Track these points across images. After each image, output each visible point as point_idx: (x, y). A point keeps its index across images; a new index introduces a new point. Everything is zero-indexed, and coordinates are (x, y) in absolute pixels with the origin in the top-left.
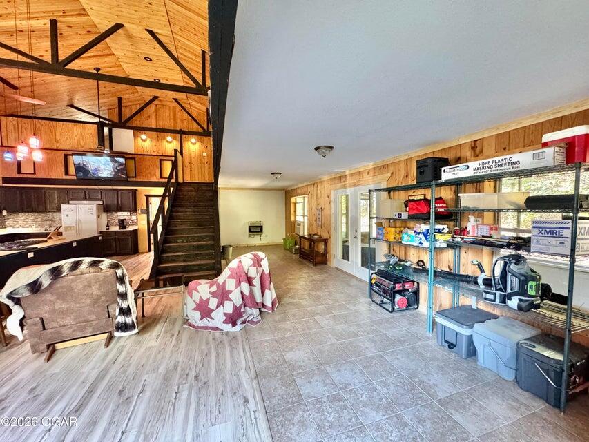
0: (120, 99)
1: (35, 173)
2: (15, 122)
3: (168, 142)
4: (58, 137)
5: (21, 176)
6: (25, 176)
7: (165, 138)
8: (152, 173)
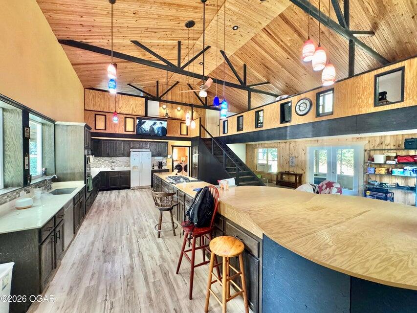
0: (158, 82)
1: (105, 130)
2: (94, 94)
3: (178, 110)
4: (120, 106)
5: (97, 131)
6: (100, 131)
7: (176, 108)
8: (176, 131)
